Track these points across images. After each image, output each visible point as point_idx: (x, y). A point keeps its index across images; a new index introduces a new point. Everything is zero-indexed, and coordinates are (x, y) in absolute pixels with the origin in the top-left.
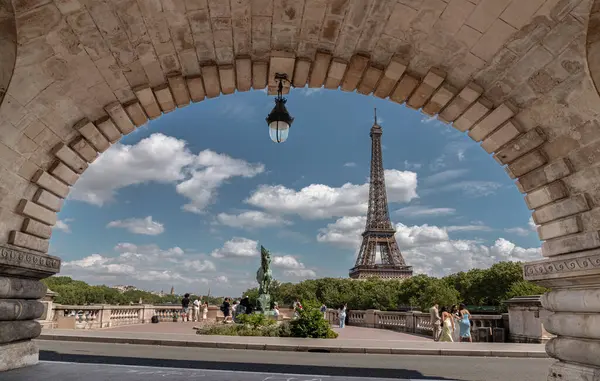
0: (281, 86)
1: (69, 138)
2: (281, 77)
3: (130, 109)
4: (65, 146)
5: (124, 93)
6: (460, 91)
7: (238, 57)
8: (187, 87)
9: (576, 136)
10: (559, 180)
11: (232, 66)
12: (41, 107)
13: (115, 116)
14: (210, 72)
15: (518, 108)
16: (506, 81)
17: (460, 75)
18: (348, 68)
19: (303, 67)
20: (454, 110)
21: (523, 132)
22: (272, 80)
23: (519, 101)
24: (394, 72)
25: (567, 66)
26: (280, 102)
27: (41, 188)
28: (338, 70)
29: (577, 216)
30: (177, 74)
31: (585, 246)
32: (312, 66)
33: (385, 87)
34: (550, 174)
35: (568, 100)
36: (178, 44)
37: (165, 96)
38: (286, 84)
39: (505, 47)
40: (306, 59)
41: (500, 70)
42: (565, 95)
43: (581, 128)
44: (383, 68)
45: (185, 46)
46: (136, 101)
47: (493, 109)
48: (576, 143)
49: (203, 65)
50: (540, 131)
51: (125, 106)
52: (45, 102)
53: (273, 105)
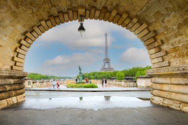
0: (81, 19)
1: (23, 37)
2: (81, 16)
3: (40, 28)
4: (23, 40)
5: (37, 22)
6: (133, 19)
7: (68, 9)
8: (55, 20)
9: (165, 32)
10: (158, 46)
11: (67, 13)
12: (12, 28)
13: (35, 30)
14: (61, 15)
15: (149, 24)
17: (133, 13)
18: (101, 12)
19: (88, 12)
20: (130, 25)
21: (149, 32)
22: (79, 17)
23: (150, 22)
24: (114, 13)
25: (166, 9)
26: (82, 24)
27: (18, 53)
28: (98, 13)
29: (162, 57)
30: (52, 15)
31: (164, 65)
32: (90, 12)
33: (111, 18)
34: (156, 44)
35: (165, 21)
36: (50, 5)
37: (49, 23)
39: (148, 3)
40: (88, 10)
41: (145, 12)
42: (164, 19)
43: (167, 30)
44: (111, 12)
45: (53, 6)
46: (41, 25)
47: (141, 25)
48: (165, 35)
49: (59, 12)
50: (155, 31)
51: (38, 27)
52: (13, 26)
53: (80, 25)
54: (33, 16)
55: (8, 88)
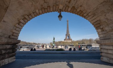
1: (23, 18)
3: (34, 13)
7: (54, 6)
8: (45, 10)
9: (107, 21)
14: (49, 8)
16: (96, 12)
18: (71, 9)
20: (87, 16)
22: (59, 10)
25: (107, 9)
26: (60, 14)
27: (17, 27)
30: (43, 8)
31: (107, 38)
33: (76, 12)
34: (101, 27)
36: (44, 2)
37: (41, 11)
38: (61, 11)
39: (97, 6)
41: (96, 10)
42: (106, 15)
43: (108, 20)
45: (45, 2)
48: (106, 22)
49: (47, 7)
52: (17, 10)
54: (32, 6)
55: (3, 52)
